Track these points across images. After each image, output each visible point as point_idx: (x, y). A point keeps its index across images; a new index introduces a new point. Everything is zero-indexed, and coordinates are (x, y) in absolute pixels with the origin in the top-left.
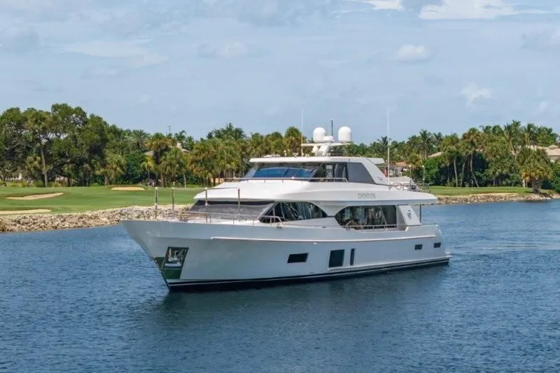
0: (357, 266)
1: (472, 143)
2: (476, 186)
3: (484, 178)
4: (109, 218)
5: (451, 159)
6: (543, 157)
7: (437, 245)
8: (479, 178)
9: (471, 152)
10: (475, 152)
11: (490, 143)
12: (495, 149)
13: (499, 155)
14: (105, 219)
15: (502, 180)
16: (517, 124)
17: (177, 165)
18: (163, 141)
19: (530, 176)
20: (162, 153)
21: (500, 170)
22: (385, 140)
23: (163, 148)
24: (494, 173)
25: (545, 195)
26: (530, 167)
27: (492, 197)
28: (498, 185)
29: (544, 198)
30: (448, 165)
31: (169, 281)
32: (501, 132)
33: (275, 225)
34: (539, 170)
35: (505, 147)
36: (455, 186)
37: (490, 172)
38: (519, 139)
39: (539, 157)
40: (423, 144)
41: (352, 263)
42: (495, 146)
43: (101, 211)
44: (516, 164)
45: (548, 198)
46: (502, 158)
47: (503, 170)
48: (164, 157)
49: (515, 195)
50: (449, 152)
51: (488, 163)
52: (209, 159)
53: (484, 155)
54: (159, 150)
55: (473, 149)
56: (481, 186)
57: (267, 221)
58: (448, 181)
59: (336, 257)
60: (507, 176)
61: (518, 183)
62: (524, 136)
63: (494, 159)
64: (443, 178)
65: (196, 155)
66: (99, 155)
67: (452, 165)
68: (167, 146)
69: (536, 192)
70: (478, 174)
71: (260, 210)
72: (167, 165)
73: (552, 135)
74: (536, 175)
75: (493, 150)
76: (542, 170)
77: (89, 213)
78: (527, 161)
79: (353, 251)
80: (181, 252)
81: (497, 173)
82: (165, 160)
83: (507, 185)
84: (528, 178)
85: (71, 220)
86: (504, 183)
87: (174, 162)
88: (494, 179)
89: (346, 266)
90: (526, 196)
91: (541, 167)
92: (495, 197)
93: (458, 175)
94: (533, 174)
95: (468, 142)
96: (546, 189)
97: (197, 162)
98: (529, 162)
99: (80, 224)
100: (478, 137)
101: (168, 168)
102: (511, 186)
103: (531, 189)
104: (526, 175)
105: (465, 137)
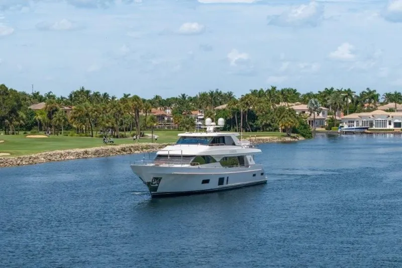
0: (229, 185)
1: (247, 103)
2: (249, 131)
3: (255, 126)
4: (44, 158)
5: (233, 113)
6: (292, 113)
7: (262, 174)
8: (251, 126)
9: (246, 110)
10: (249, 109)
11: (258, 104)
12: (261, 107)
13: (264, 111)
14: (43, 159)
15: (266, 128)
16: (274, 88)
17: (63, 120)
18: (54, 105)
19: (285, 126)
20: (53, 112)
21: (265, 121)
22: (183, 95)
23: (54, 109)
24: (261, 123)
25: (294, 137)
26: (285, 120)
27: (261, 139)
28: (264, 131)
29: (294, 140)
30: (232, 117)
31: (152, 193)
32: (265, 94)
33: (197, 167)
34: (289, 122)
35: (268, 106)
36: (236, 131)
37: (259, 122)
38: (276, 99)
39: (290, 113)
40: (211, 101)
41: (227, 183)
42: (262, 106)
43: (39, 154)
44: (275, 117)
45: (296, 140)
46: (267, 113)
47: (267, 121)
48: (55, 115)
49: (275, 137)
50: (232, 109)
51: (257, 117)
52: (83, 116)
53: (254, 112)
54: (51, 111)
55: (248, 107)
56: (252, 131)
57: (194, 165)
58: (232, 128)
59: (221, 181)
60: (270, 125)
61: (276, 129)
62: (279, 97)
63: (261, 114)
64: (228, 126)
65: (75, 113)
66: (15, 114)
67: (234, 118)
68: (56, 108)
69: (289, 136)
70: (251, 123)
71: (190, 160)
72: (57, 120)
73: (296, 94)
74: (289, 125)
75: (260, 109)
76: (292, 122)
77: (33, 156)
78: (282, 115)
79: (228, 178)
80: (158, 179)
81: (263, 123)
82: (55, 117)
83: (270, 131)
84: (283, 127)
85: (26, 160)
86: (268, 129)
87: (61, 118)
88: (261, 127)
89: (225, 185)
90: (282, 139)
91: (292, 120)
92: (263, 140)
93: (238, 124)
94: (287, 125)
95: (244, 103)
96: (295, 133)
97: (75, 118)
98: (284, 117)
99: (31, 162)
100: (251, 100)
101: (58, 121)
102: (272, 131)
103: (285, 134)
104: (282, 126)
105: (242, 100)
